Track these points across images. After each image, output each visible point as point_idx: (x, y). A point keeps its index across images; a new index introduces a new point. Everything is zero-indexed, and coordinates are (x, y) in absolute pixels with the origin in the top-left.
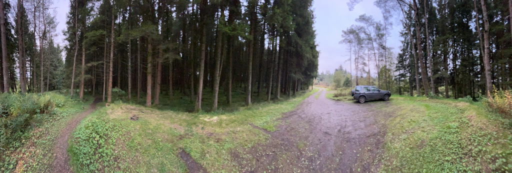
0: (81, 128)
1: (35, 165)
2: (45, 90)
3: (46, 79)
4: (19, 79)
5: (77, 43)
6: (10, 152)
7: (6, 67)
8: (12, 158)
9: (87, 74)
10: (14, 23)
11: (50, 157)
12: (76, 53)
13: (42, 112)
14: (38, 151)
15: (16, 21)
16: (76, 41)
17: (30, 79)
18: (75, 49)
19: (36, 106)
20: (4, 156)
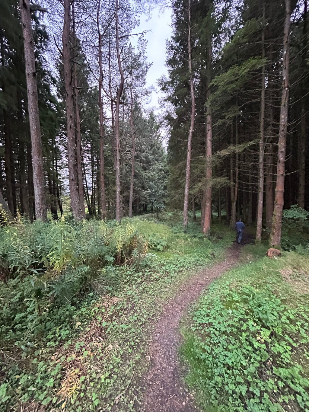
0: (212, 301)
1: (103, 377)
2: (125, 214)
3: (128, 188)
4: (68, 191)
5: (193, 105)
6: (48, 350)
7: (39, 167)
8: (52, 364)
9: (218, 176)
10: (55, 73)
11: (138, 363)
12: (191, 128)
13: (119, 261)
14: (110, 346)
15: (61, 68)
16: (190, 102)
17: (93, 189)
18: (188, 119)
19: (106, 248)
20: (35, 361)
